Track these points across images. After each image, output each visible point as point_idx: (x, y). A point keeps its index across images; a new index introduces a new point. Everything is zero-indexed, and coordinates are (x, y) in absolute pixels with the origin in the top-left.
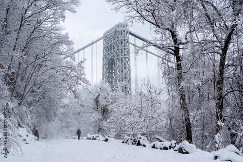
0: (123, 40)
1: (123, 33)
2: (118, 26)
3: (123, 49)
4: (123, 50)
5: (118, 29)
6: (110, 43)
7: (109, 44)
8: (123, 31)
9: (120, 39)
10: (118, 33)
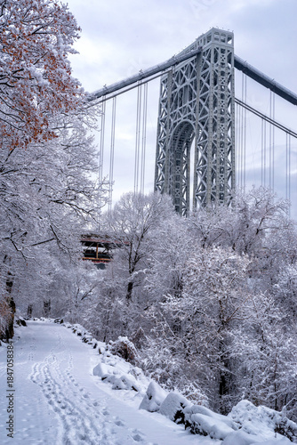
0: (219, 74)
1: (220, 55)
2: (208, 38)
3: (218, 97)
4: (219, 100)
5: (206, 47)
6: (179, 87)
7: (178, 90)
8: (219, 51)
9: (210, 70)
10: (205, 58)
